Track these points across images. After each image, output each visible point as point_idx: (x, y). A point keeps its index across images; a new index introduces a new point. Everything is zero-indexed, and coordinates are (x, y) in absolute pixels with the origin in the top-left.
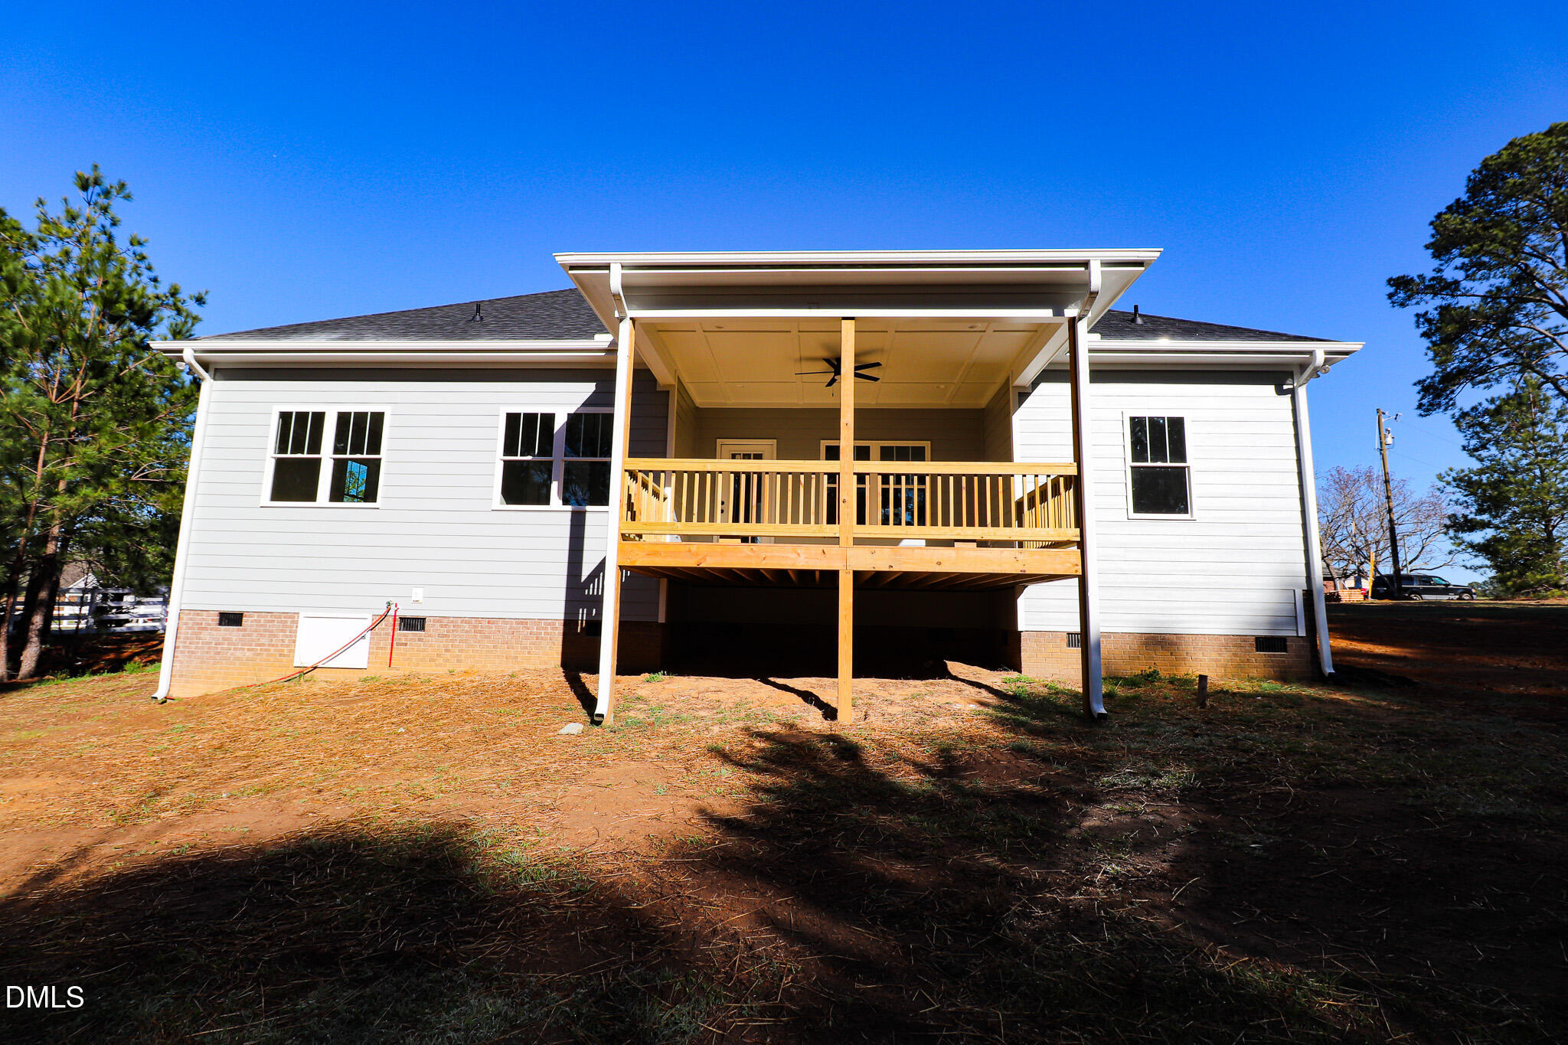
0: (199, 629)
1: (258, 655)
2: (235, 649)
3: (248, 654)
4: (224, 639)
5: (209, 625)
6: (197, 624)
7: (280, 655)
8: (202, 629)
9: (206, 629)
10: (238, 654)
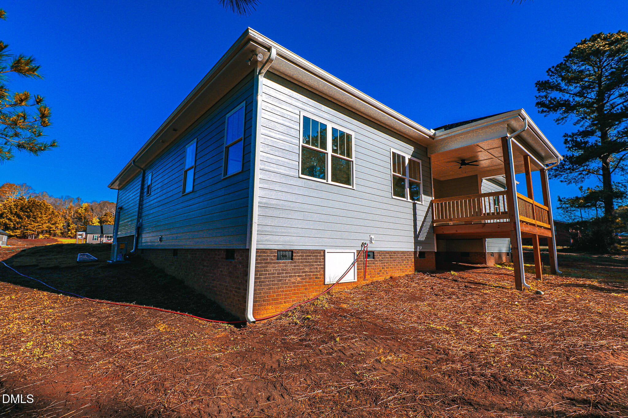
0: (266, 263)
1: (304, 279)
2: (290, 277)
3: (299, 279)
4: (283, 270)
5: (272, 260)
6: (264, 259)
7: (316, 278)
8: (268, 263)
9: (271, 263)
10: (293, 280)
